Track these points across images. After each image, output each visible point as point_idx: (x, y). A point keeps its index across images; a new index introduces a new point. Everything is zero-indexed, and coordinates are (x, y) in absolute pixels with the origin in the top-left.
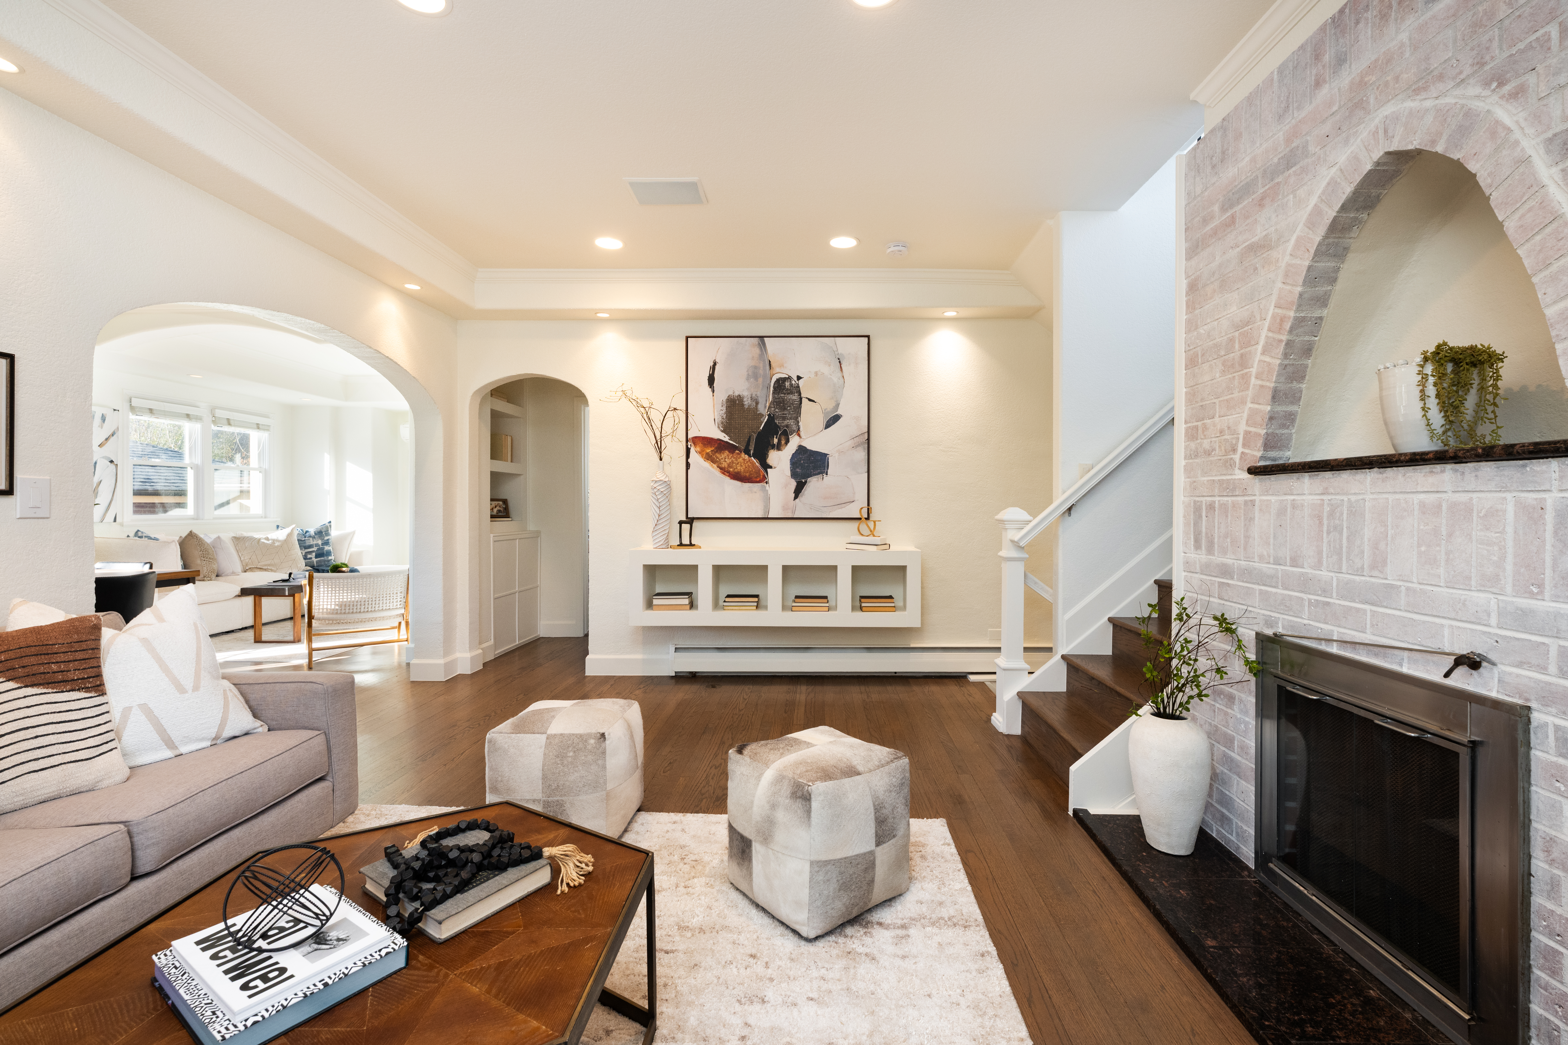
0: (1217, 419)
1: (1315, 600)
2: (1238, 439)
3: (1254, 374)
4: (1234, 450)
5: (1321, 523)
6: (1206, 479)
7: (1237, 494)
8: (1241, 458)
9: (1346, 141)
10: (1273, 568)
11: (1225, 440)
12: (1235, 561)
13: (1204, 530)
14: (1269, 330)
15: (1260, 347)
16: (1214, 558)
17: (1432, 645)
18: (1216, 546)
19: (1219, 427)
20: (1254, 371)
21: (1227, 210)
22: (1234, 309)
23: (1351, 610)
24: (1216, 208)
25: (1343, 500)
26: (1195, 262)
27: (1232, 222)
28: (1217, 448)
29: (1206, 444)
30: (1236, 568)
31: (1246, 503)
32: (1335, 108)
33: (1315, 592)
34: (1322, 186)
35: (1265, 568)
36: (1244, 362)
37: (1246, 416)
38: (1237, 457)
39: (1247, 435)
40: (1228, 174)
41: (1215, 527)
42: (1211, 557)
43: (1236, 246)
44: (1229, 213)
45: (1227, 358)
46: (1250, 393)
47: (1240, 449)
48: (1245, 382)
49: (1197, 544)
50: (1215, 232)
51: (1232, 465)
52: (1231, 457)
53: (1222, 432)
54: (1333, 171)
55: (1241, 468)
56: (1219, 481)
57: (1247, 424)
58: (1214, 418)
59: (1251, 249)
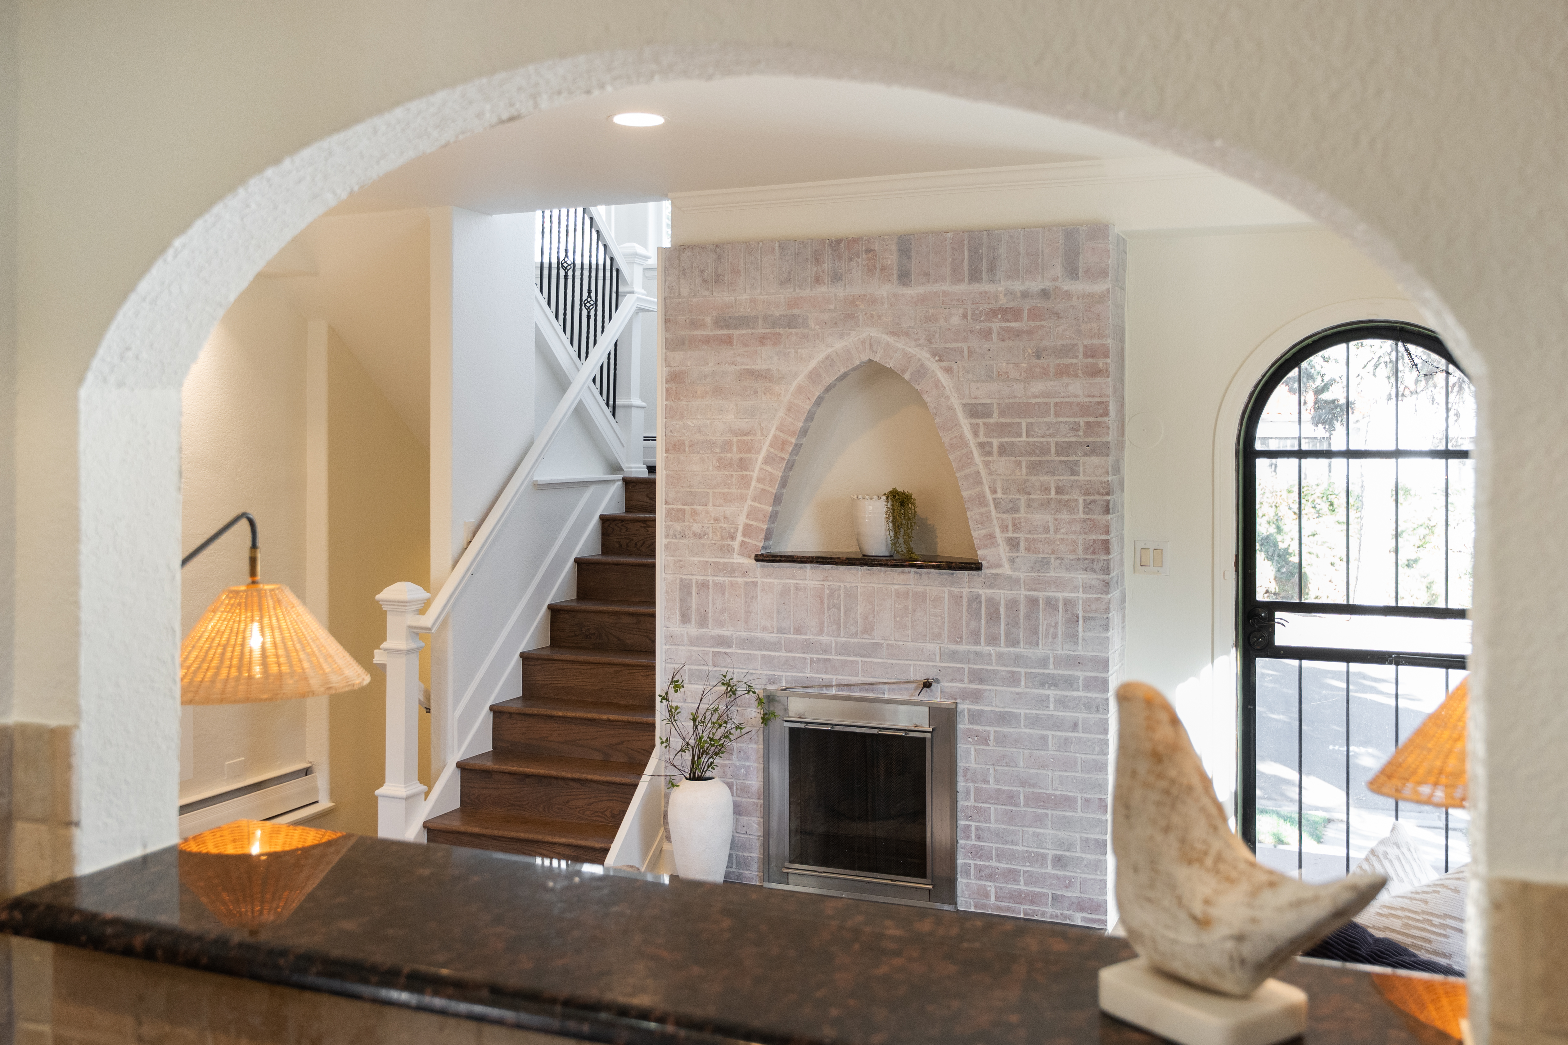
0: (710, 507)
1: (816, 658)
2: (737, 529)
3: (754, 477)
4: (733, 538)
5: (822, 602)
6: (696, 559)
7: (736, 575)
8: (741, 546)
9: (842, 336)
10: (777, 637)
11: (721, 527)
12: (733, 633)
13: (694, 606)
14: (771, 446)
15: (761, 458)
16: (708, 630)
17: (903, 677)
18: (710, 620)
19: (713, 515)
20: (755, 474)
21: (721, 328)
22: (731, 416)
23: (847, 661)
24: (708, 319)
25: (840, 586)
26: (678, 356)
27: (728, 341)
28: (711, 533)
29: (696, 528)
30: (736, 638)
31: (746, 583)
32: (832, 307)
33: (817, 653)
34: (821, 356)
35: (768, 636)
36: (743, 464)
37: (746, 510)
38: (736, 544)
39: (747, 527)
40: (723, 297)
41: (708, 603)
42: (704, 630)
43: (734, 363)
44: (725, 332)
45: (723, 455)
46: (751, 492)
47: (739, 538)
48: (745, 482)
49: (685, 618)
50: (707, 340)
51: (730, 549)
52: (729, 543)
53: (716, 520)
54: (830, 350)
55: (741, 554)
56: (714, 562)
57: (747, 517)
58: (706, 505)
59: (751, 373)
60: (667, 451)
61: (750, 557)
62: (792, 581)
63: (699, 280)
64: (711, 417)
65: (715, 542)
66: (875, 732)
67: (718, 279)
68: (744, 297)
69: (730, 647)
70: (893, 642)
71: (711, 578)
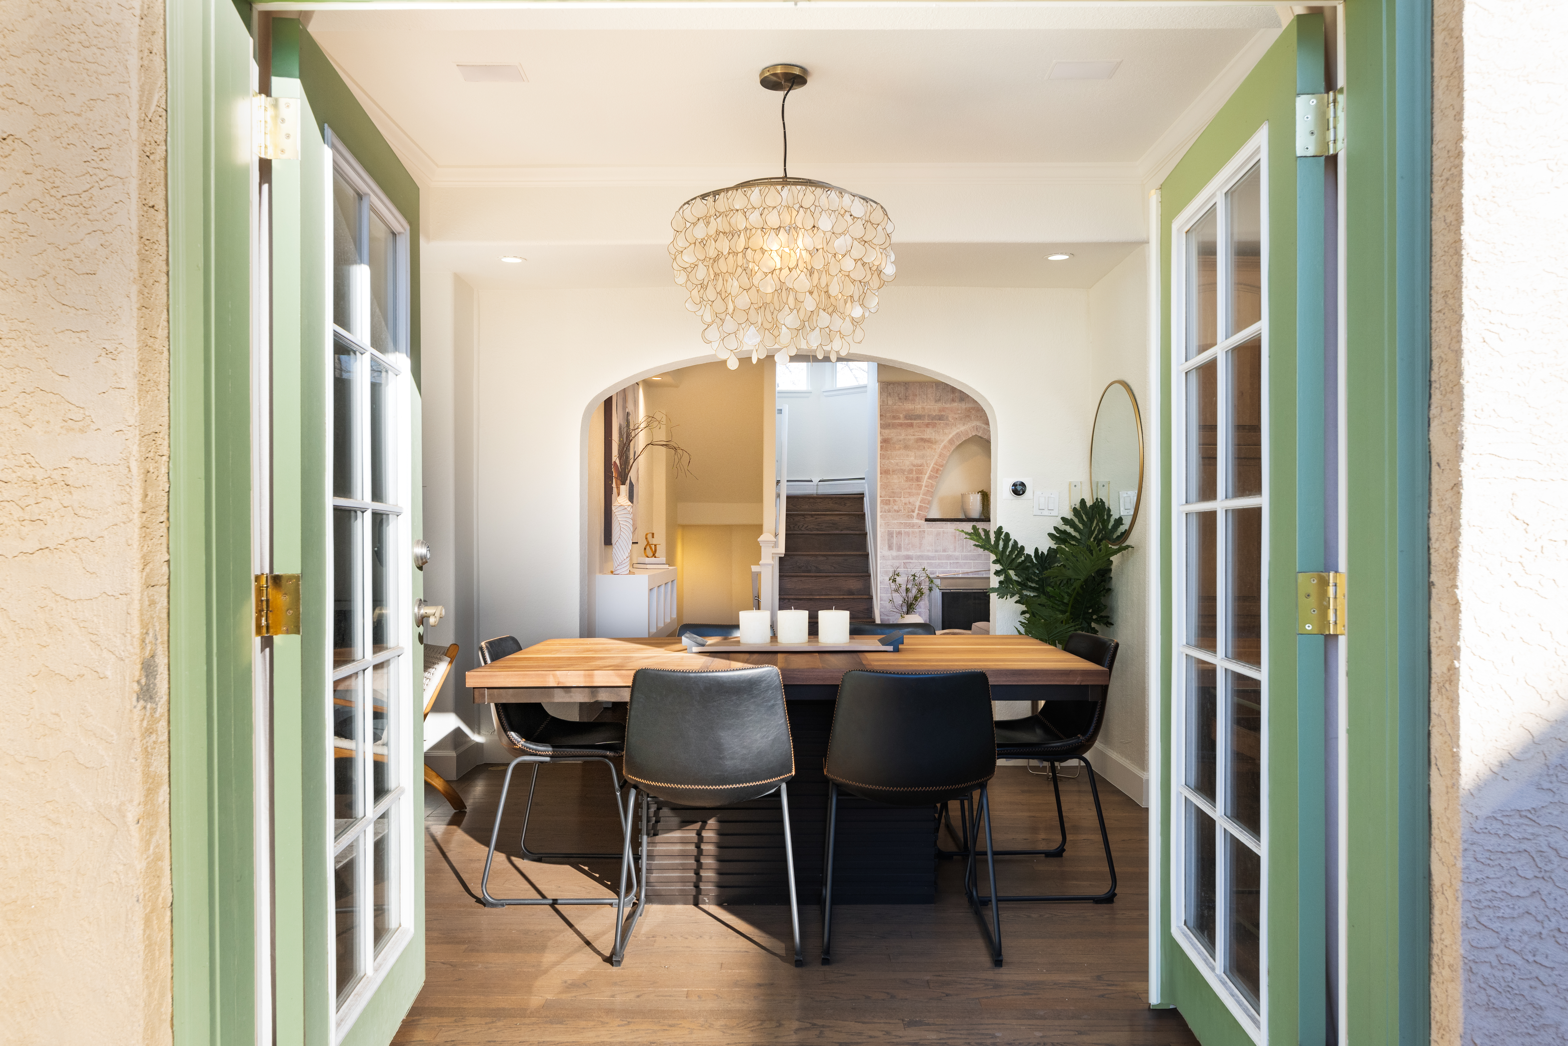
0: (902, 499)
1: (952, 562)
2: (915, 507)
3: (924, 485)
4: (913, 511)
5: (955, 538)
6: (896, 521)
7: (915, 528)
8: (917, 515)
9: (964, 424)
10: (934, 554)
11: (908, 507)
12: (914, 553)
13: (895, 542)
14: (931, 471)
15: (926, 476)
16: (901, 553)
18: (903, 548)
19: (904, 502)
21: (908, 419)
22: (912, 458)
24: (901, 416)
26: (887, 431)
27: (911, 425)
28: (903, 510)
29: (896, 508)
30: (915, 555)
31: (920, 531)
32: (959, 412)
33: (953, 560)
34: (954, 433)
35: (930, 554)
36: (918, 479)
37: (919, 499)
38: (915, 514)
39: (920, 506)
40: (909, 406)
41: (902, 541)
42: (899, 553)
43: (914, 435)
44: (909, 421)
45: (909, 475)
46: (922, 491)
47: (916, 511)
48: (920, 487)
49: (890, 548)
50: (901, 425)
51: (912, 517)
52: (912, 514)
53: (905, 504)
54: (958, 430)
55: (917, 518)
56: (904, 523)
57: (920, 502)
59: (922, 439)
60: (881, 474)
61: (922, 520)
62: (938, 530)
63: (897, 398)
65: (905, 514)
66: (982, 591)
67: (906, 398)
68: (919, 406)
69: (912, 559)
71: (903, 530)
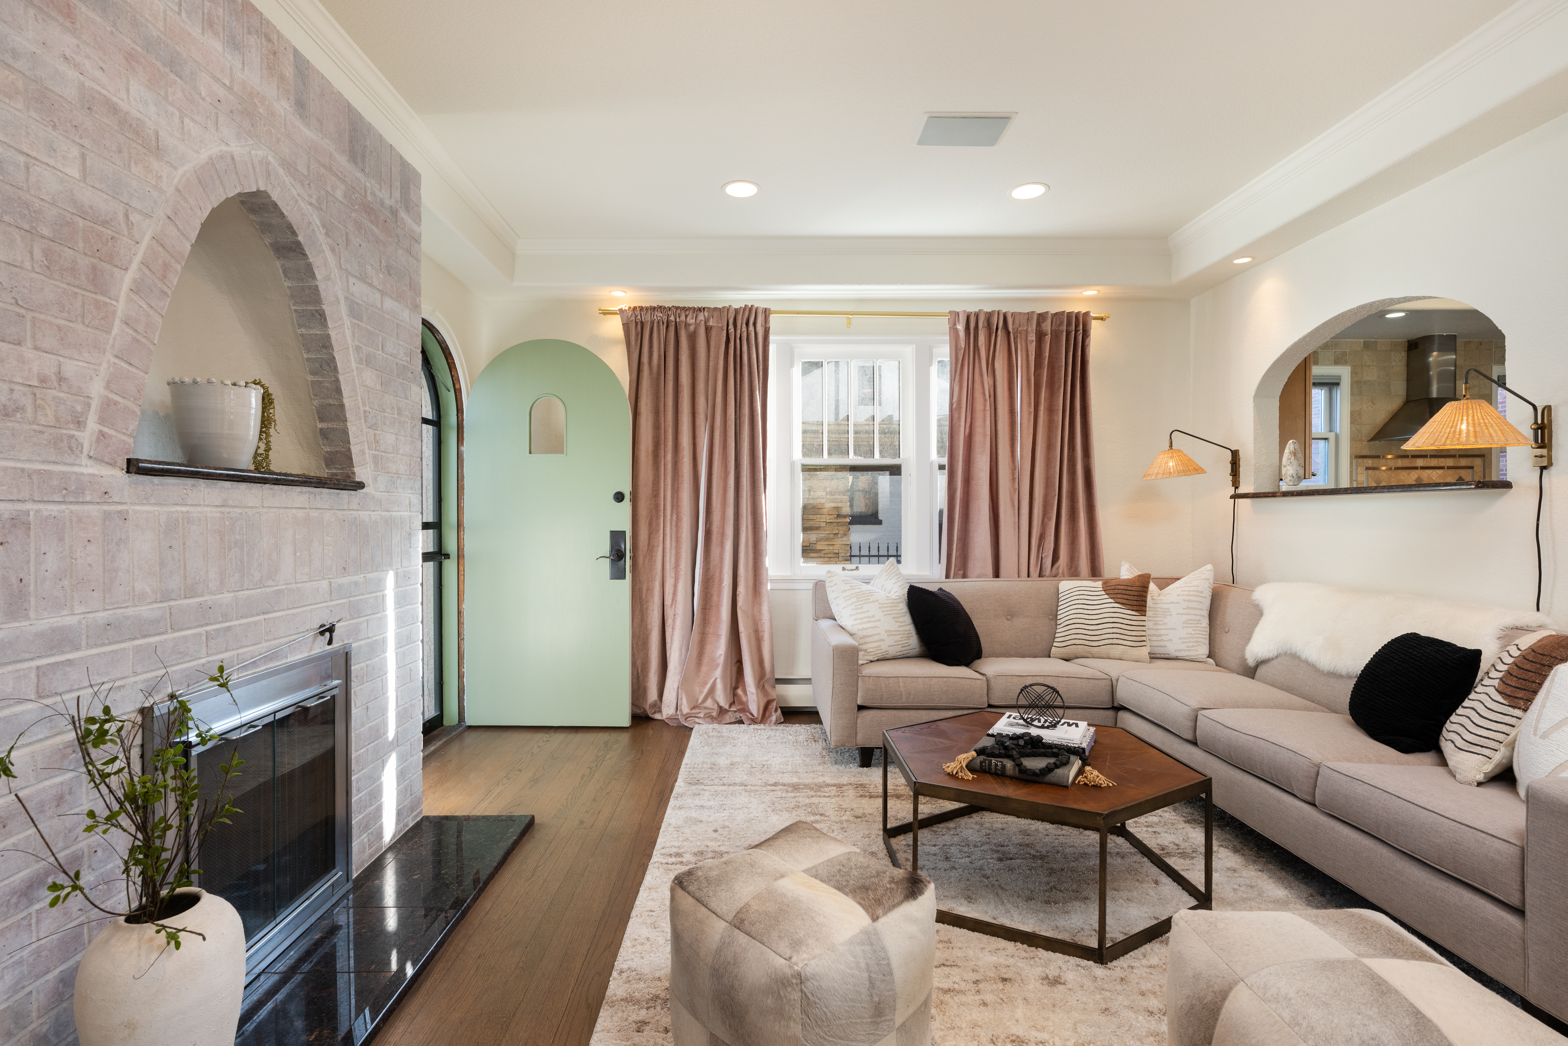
0: (28, 352)
2: (89, 405)
4: (80, 424)
5: (222, 539)
7: (88, 499)
8: (98, 441)
10: (160, 609)
11: (54, 398)
12: (82, 616)
15: (128, 279)
16: (28, 623)
18: (33, 600)
19: (35, 369)
23: (250, 623)
25: (242, 513)
28: (30, 409)
30: (87, 626)
31: (107, 516)
33: (216, 621)
35: (146, 611)
38: (86, 436)
39: (107, 404)
41: (28, 562)
42: (17, 624)
47: (92, 425)
51: (74, 445)
52: (72, 432)
56: (38, 472)
57: (107, 386)
58: (19, 344)
61: (112, 464)
62: (179, 508)
64: (29, 152)
65: (41, 428)
70: (293, 586)
